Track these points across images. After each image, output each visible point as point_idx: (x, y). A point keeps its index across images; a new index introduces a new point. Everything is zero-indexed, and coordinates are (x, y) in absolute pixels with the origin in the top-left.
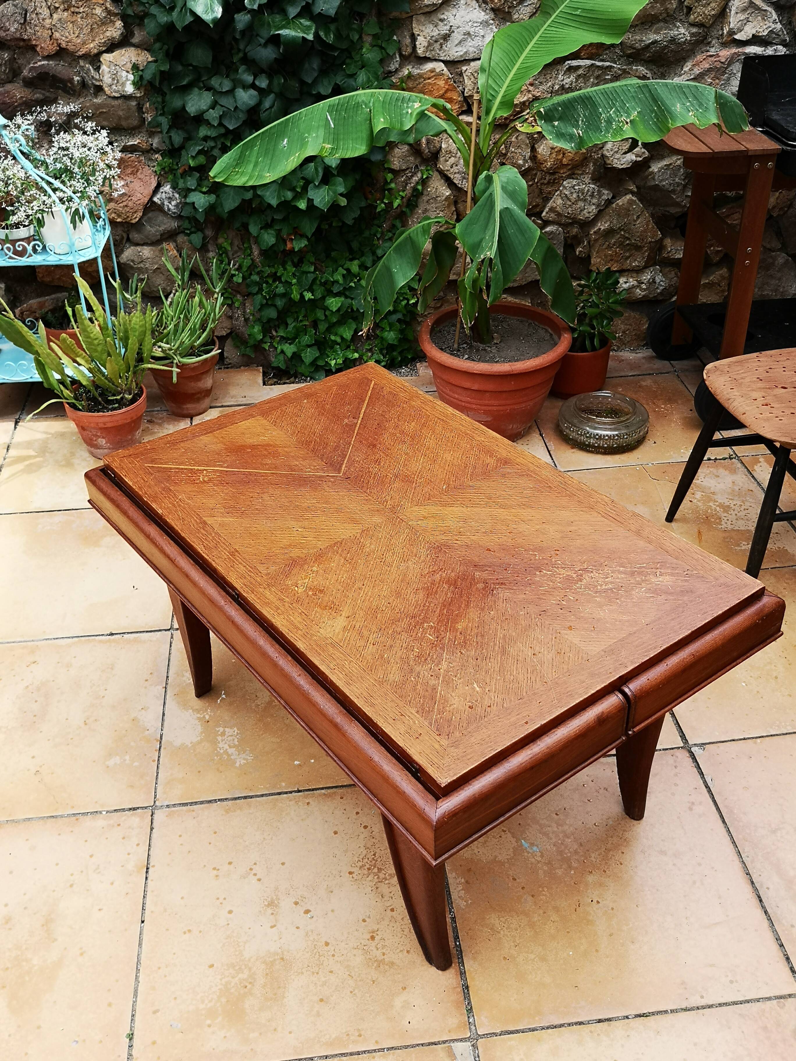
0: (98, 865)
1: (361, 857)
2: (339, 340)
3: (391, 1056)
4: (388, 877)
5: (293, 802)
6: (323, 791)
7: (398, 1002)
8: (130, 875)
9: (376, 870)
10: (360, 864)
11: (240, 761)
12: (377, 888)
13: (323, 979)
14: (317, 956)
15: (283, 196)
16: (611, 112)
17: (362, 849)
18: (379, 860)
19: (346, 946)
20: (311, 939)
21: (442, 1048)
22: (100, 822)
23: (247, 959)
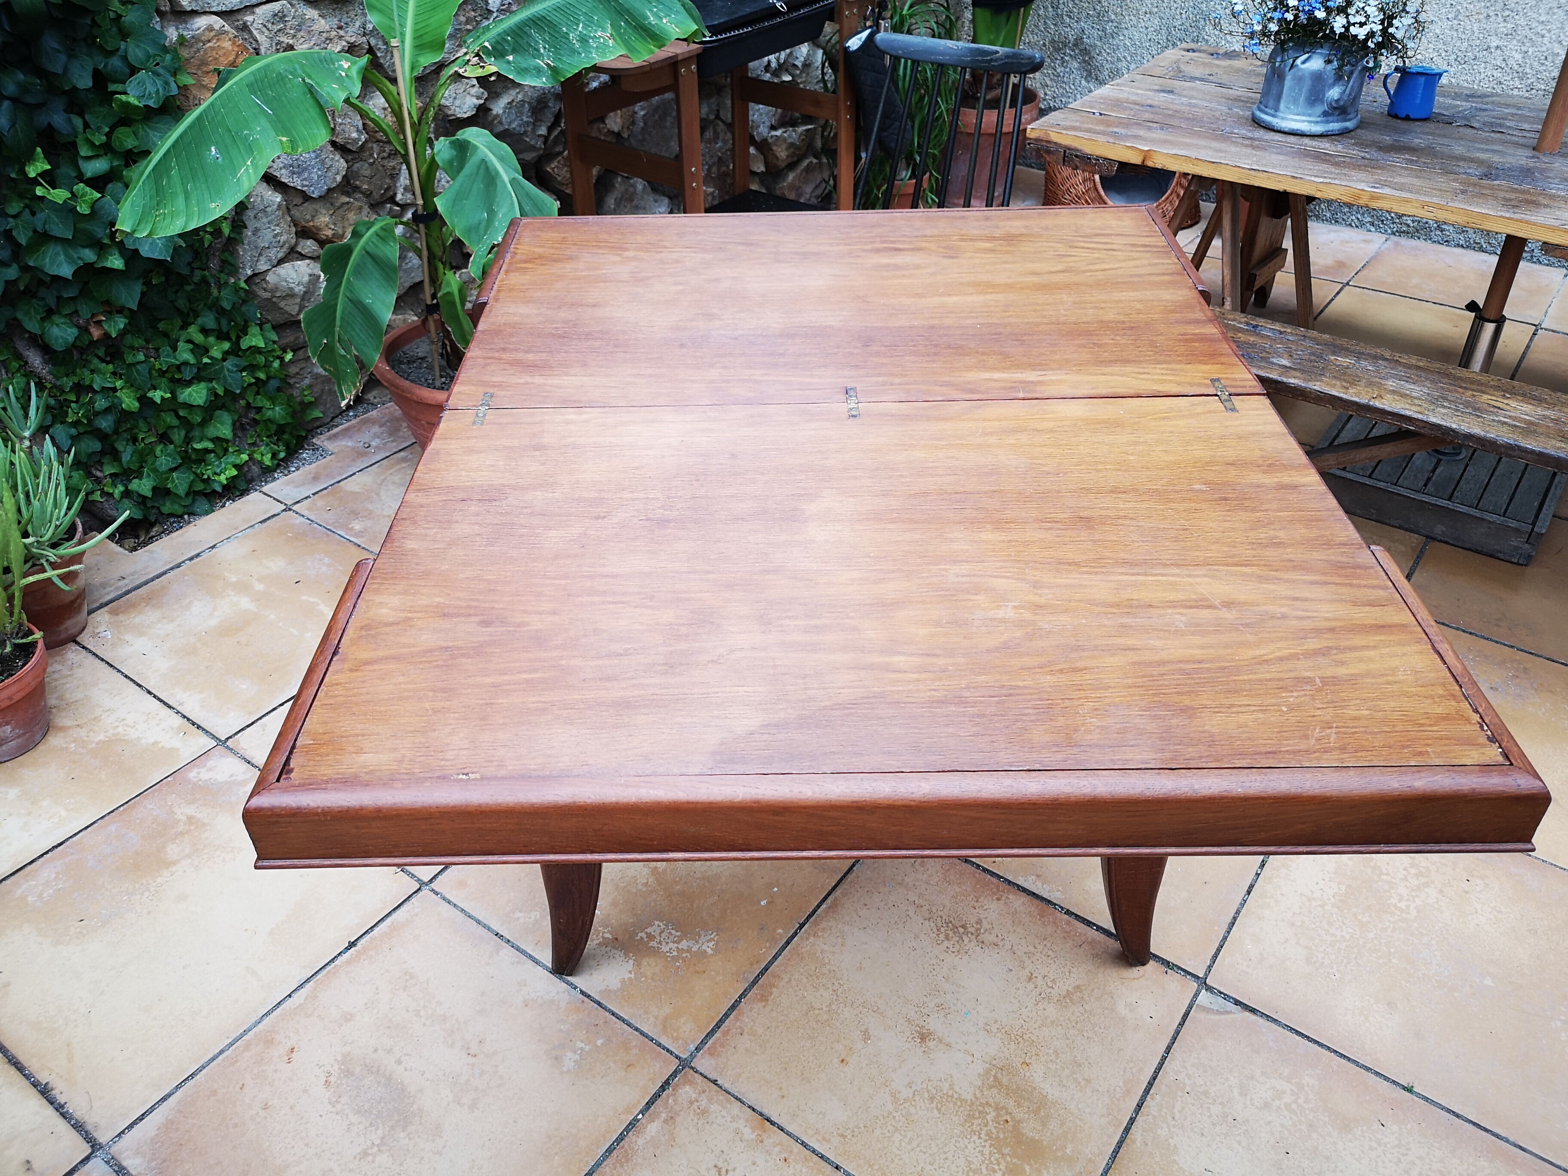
0: (716, 1166)
1: (935, 930)
2: (210, 445)
3: (1176, 1054)
4: (979, 926)
5: (812, 939)
6: (824, 906)
7: (1122, 1010)
8: (762, 1142)
9: (961, 930)
10: (942, 937)
11: (709, 948)
12: (983, 942)
13: (1051, 1051)
14: (1020, 1039)
15: (79, 258)
16: (580, 29)
17: (926, 923)
18: (952, 919)
19: (1028, 1009)
20: (996, 1030)
21: (1195, 1012)
22: (652, 1128)
23: (974, 1100)
